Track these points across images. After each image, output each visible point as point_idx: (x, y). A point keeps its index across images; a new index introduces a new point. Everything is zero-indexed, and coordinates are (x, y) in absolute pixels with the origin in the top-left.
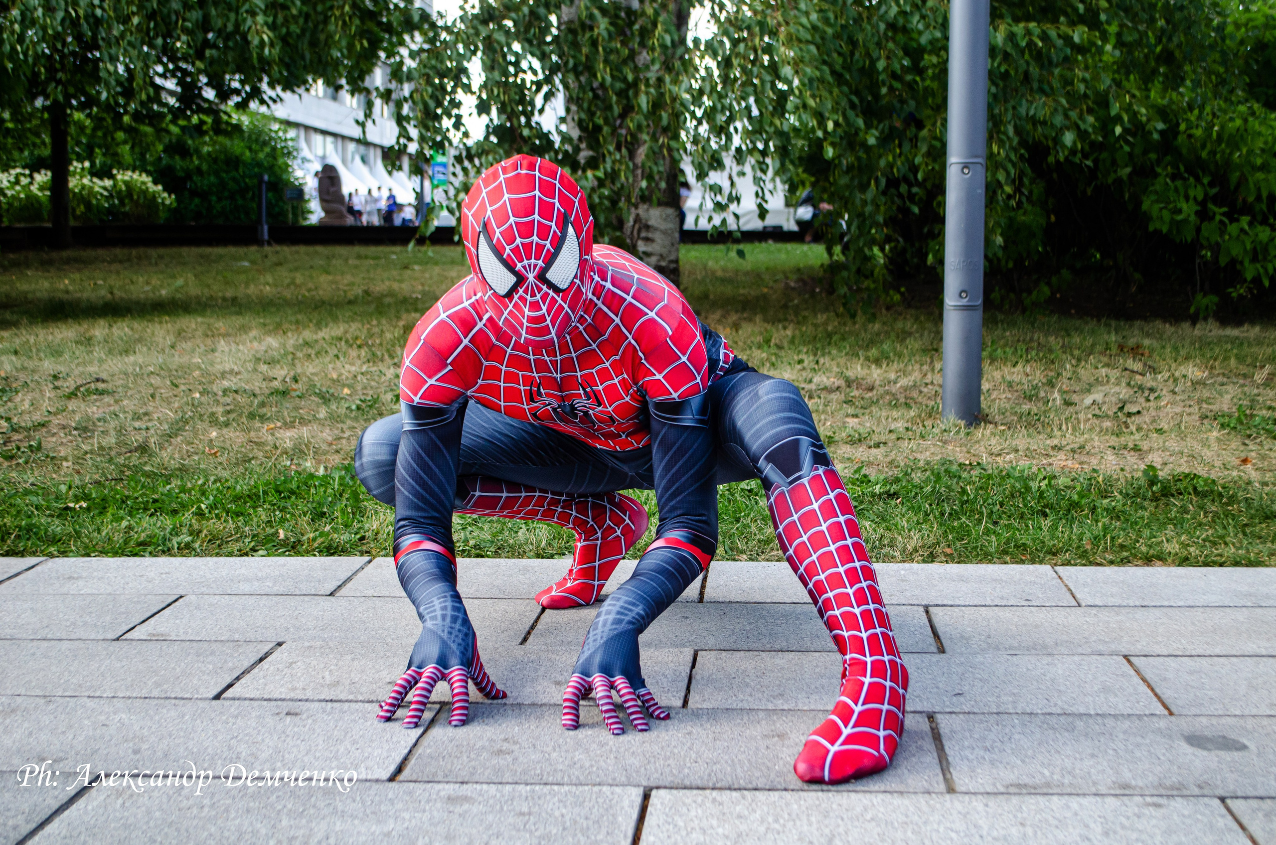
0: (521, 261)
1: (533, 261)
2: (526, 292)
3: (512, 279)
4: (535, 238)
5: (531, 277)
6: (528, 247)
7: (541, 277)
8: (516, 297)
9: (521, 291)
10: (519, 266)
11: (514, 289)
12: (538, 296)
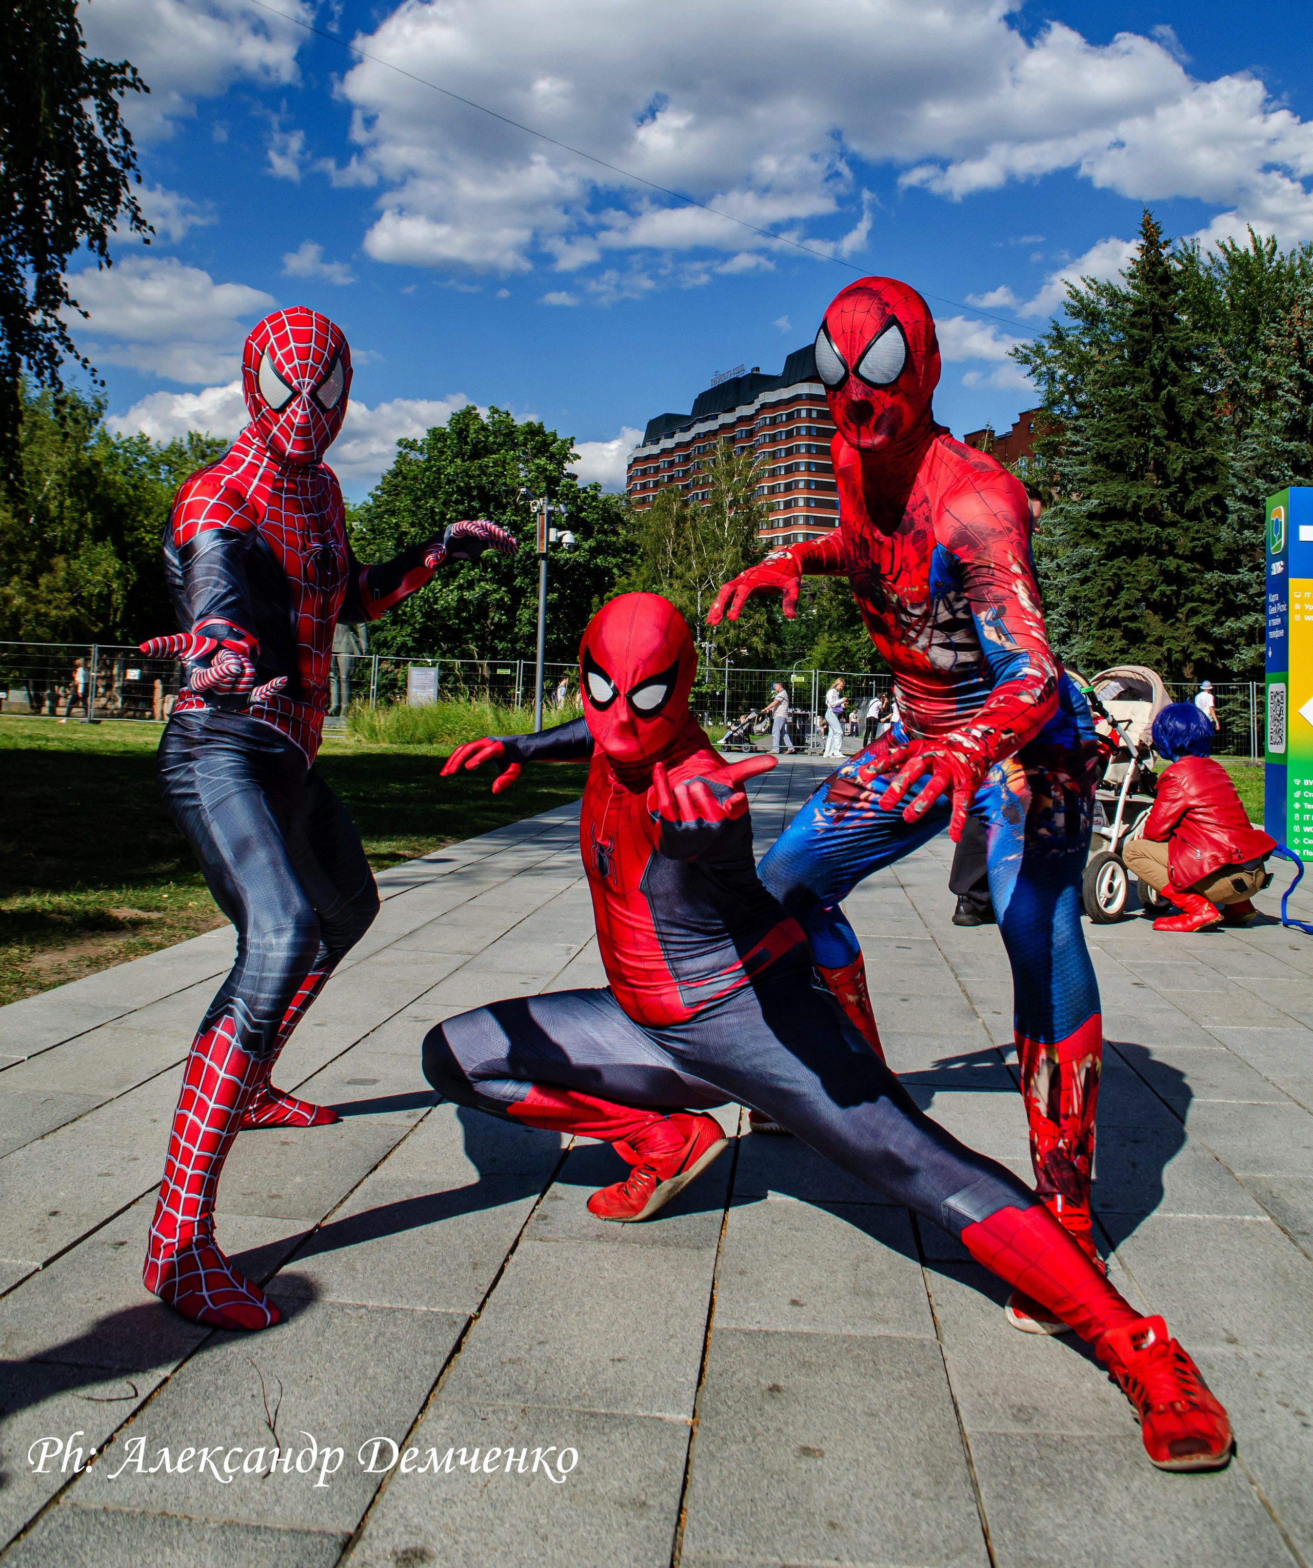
0: (297, 378)
1: (307, 379)
2: (298, 406)
3: (289, 393)
4: (310, 361)
5: (305, 392)
6: (304, 367)
7: (313, 393)
8: (288, 410)
9: (294, 404)
10: (295, 382)
11: (288, 403)
12: (308, 410)
